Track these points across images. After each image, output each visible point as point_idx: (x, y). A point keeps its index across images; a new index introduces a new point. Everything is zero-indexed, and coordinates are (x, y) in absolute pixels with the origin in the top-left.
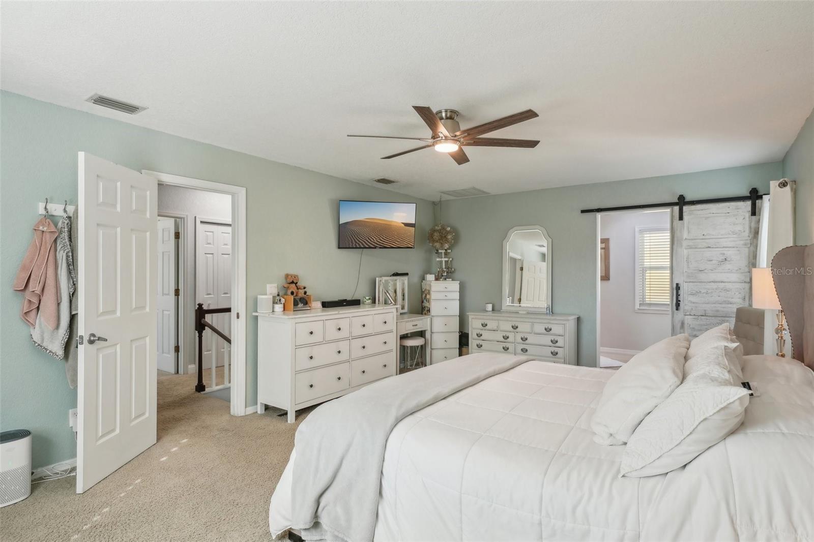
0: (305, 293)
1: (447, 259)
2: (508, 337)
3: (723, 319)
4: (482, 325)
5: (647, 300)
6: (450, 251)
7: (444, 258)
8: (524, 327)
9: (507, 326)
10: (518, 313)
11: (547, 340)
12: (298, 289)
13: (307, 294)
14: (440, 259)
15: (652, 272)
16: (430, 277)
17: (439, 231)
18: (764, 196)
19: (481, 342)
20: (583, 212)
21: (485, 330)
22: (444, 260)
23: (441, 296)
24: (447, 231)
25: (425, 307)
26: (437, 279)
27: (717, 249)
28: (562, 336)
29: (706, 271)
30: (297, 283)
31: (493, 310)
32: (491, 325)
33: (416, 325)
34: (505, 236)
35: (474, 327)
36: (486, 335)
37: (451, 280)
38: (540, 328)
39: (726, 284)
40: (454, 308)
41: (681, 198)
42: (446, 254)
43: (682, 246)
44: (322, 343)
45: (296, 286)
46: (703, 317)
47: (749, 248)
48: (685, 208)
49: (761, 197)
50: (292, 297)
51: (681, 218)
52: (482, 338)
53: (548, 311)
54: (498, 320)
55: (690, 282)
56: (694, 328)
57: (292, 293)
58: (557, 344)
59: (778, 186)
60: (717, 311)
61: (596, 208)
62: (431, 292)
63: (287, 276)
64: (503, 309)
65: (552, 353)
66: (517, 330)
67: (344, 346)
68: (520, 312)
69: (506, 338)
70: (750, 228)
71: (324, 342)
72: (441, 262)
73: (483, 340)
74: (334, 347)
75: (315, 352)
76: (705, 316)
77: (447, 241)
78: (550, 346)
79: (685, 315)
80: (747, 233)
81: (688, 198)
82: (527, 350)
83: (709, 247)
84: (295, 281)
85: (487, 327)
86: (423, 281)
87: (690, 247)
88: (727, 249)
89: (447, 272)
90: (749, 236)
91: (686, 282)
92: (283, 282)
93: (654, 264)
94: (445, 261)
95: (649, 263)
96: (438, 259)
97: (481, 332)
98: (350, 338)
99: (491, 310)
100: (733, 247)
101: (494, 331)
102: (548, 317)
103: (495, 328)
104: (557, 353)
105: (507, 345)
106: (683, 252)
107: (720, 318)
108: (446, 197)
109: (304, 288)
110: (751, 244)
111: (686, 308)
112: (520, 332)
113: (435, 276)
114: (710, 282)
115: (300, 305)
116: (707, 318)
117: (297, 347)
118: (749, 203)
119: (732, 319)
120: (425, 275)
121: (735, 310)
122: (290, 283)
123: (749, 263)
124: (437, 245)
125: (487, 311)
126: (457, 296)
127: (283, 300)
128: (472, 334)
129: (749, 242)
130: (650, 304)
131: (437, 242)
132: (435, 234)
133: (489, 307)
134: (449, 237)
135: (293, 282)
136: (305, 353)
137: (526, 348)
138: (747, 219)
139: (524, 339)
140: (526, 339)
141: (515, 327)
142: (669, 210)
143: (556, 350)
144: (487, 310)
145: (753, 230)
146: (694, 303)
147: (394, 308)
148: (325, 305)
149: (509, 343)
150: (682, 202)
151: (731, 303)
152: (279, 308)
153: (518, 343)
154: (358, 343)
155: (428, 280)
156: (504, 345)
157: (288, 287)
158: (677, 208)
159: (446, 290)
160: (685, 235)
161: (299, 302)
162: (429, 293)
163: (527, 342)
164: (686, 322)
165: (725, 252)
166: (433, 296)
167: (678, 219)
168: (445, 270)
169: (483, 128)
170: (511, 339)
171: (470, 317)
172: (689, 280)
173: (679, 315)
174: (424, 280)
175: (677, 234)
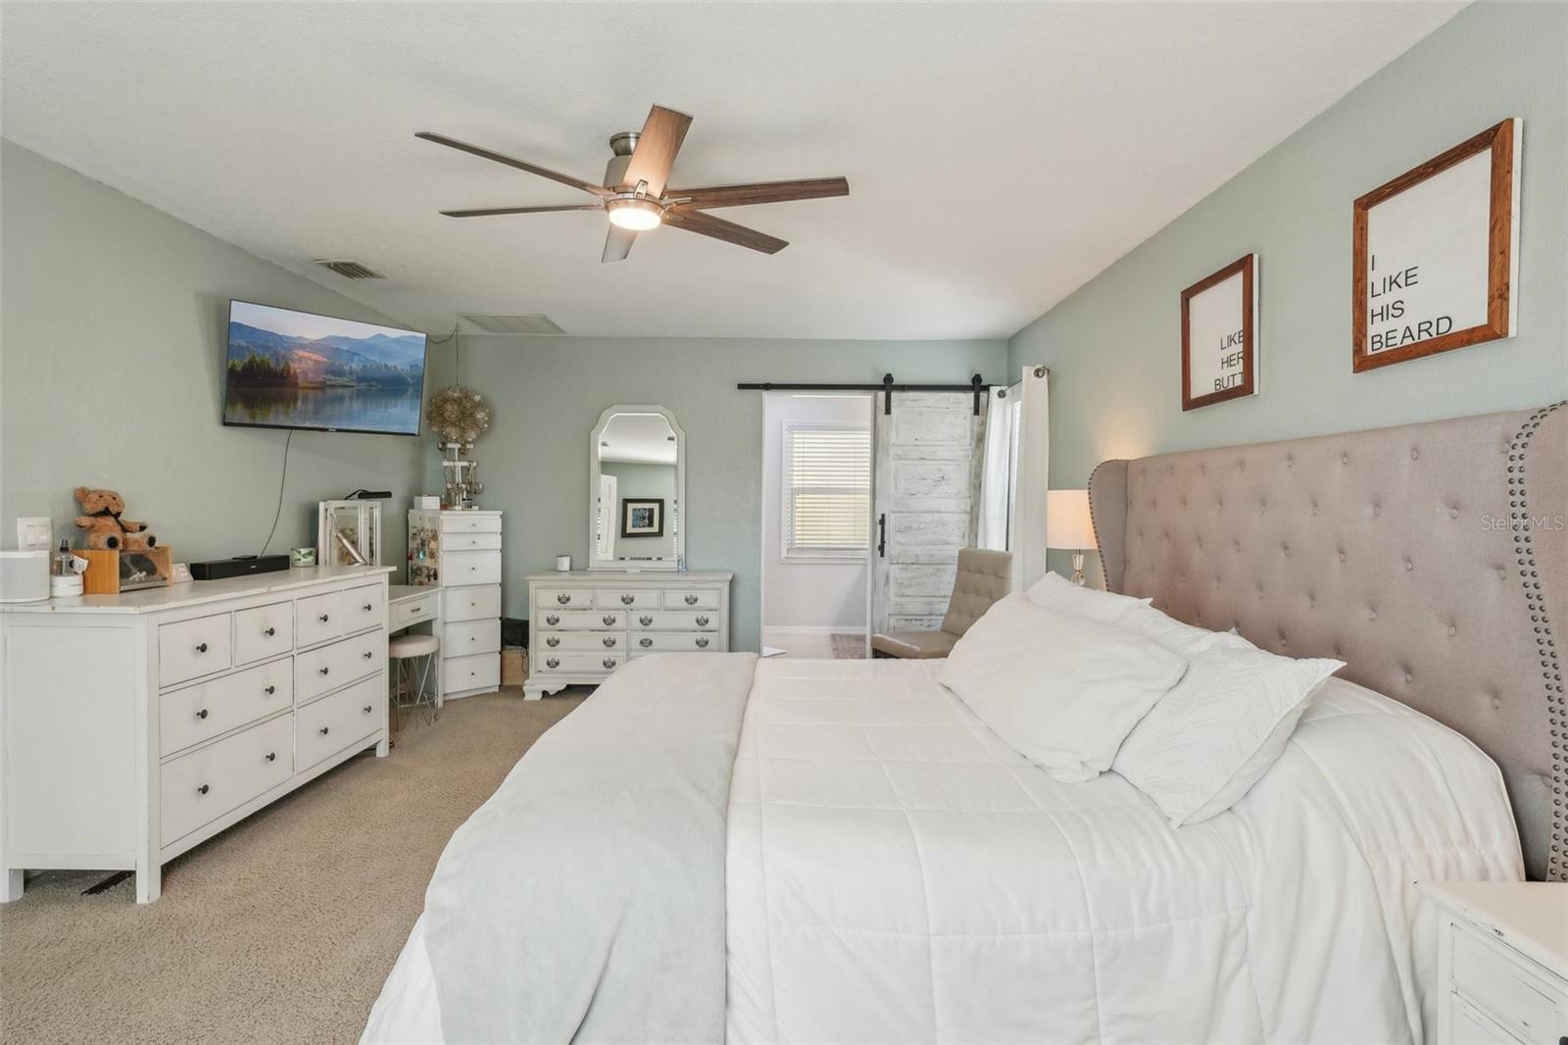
0: (152, 541)
1: (466, 464)
2: (614, 621)
3: (938, 567)
4: (559, 599)
5: (797, 542)
6: (472, 446)
7: (459, 460)
8: (645, 599)
9: (611, 599)
10: (625, 572)
11: (688, 619)
12: (124, 530)
13: (156, 545)
14: (452, 464)
15: (806, 496)
16: (430, 503)
17: (459, 402)
18: (991, 388)
19: (556, 635)
20: (741, 387)
21: (565, 609)
22: (459, 464)
23: (463, 543)
24: (474, 402)
25: (419, 569)
26: (446, 505)
27: (932, 462)
28: (716, 610)
29: (918, 495)
30: (119, 514)
31: (571, 569)
32: (579, 598)
33: (419, 609)
34: (594, 422)
35: (541, 604)
36: (567, 619)
37: (477, 508)
38: (676, 599)
39: (943, 515)
40: (490, 568)
41: (889, 378)
42: (463, 452)
43: (888, 455)
44: (229, 672)
45: (119, 522)
46: (914, 566)
47: (970, 462)
48: (894, 395)
49: (986, 388)
50: (116, 554)
51: (888, 411)
52: (559, 626)
53: (680, 567)
54: (592, 588)
55: (899, 512)
56: (902, 584)
57: (112, 543)
58: (708, 626)
59: (1033, 375)
60: (932, 556)
61: (763, 383)
62: (441, 536)
63: (82, 496)
64: (591, 565)
65: (698, 643)
66: (633, 605)
67: (278, 674)
68: (628, 571)
69: (609, 622)
70: (972, 431)
71: (234, 669)
72: (453, 470)
73: (560, 630)
74: (256, 680)
75: (212, 696)
76: (917, 563)
77: (475, 424)
78: (694, 631)
79: (891, 564)
80: (967, 441)
81: (897, 381)
82: (651, 642)
83: (923, 459)
84: (113, 509)
85: (569, 603)
86: (410, 511)
87: (899, 457)
88: (944, 462)
89: (468, 492)
90: (970, 445)
91: (893, 512)
92: (67, 510)
93: (810, 483)
94: (462, 467)
95: (801, 482)
96: (446, 463)
97: (556, 615)
98: (294, 653)
99: (567, 568)
100: (952, 460)
101: (584, 609)
102: (682, 577)
103: (587, 604)
104: (707, 643)
105: (612, 636)
106: (890, 465)
107: (934, 567)
108: (468, 329)
109: (143, 528)
110: (973, 456)
111: (893, 553)
112: (638, 610)
113: (441, 499)
114: (923, 512)
115: (138, 576)
116: (919, 566)
117: (164, 690)
118: (971, 395)
119: (953, 566)
120: (416, 498)
121: (957, 554)
122: (97, 515)
123: (970, 483)
124: (453, 432)
125: (561, 571)
126: (496, 542)
127: (81, 563)
128: (536, 621)
129: (970, 452)
130: (802, 549)
131: (453, 424)
132: (449, 407)
133: (565, 563)
134: (480, 415)
135: (106, 512)
136: (185, 702)
137: (651, 638)
138: (969, 419)
139: (646, 622)
140: (651, 621)
141: (628, 601)
142: (870, 397)
143: (706, 636)
144: (560, 568)
145: (975, 436)
146: (902, 544)
147: (385, 573)
148: (201, 572)
149: (614, 631)
150: (888, 385)
151: (948, 544)
152: (68, 586)
153: (635, 631)
154: (310, 663)
155: (424, 507)
156: (606, 636)
157: (92, 527)
158: (882, 395)
159: (473, 530)
160: (893, 440)
161: (134, 570)
162: (435, 537)
163: (651, 626)
164: (892, 574)
165: (943, 467)
166: (446, 543)
167: (884, 412)
168: (464, 486)
169: (730, 193)
170: (620, 623)
171: (532, 585)
172: (896, 510)
173: (883, 564)
174: (412, 507)
175: (882, 435)
